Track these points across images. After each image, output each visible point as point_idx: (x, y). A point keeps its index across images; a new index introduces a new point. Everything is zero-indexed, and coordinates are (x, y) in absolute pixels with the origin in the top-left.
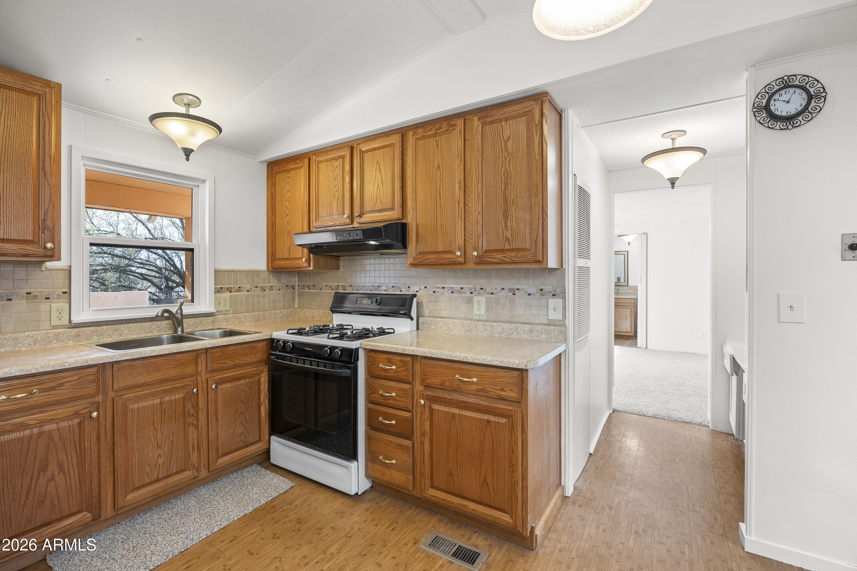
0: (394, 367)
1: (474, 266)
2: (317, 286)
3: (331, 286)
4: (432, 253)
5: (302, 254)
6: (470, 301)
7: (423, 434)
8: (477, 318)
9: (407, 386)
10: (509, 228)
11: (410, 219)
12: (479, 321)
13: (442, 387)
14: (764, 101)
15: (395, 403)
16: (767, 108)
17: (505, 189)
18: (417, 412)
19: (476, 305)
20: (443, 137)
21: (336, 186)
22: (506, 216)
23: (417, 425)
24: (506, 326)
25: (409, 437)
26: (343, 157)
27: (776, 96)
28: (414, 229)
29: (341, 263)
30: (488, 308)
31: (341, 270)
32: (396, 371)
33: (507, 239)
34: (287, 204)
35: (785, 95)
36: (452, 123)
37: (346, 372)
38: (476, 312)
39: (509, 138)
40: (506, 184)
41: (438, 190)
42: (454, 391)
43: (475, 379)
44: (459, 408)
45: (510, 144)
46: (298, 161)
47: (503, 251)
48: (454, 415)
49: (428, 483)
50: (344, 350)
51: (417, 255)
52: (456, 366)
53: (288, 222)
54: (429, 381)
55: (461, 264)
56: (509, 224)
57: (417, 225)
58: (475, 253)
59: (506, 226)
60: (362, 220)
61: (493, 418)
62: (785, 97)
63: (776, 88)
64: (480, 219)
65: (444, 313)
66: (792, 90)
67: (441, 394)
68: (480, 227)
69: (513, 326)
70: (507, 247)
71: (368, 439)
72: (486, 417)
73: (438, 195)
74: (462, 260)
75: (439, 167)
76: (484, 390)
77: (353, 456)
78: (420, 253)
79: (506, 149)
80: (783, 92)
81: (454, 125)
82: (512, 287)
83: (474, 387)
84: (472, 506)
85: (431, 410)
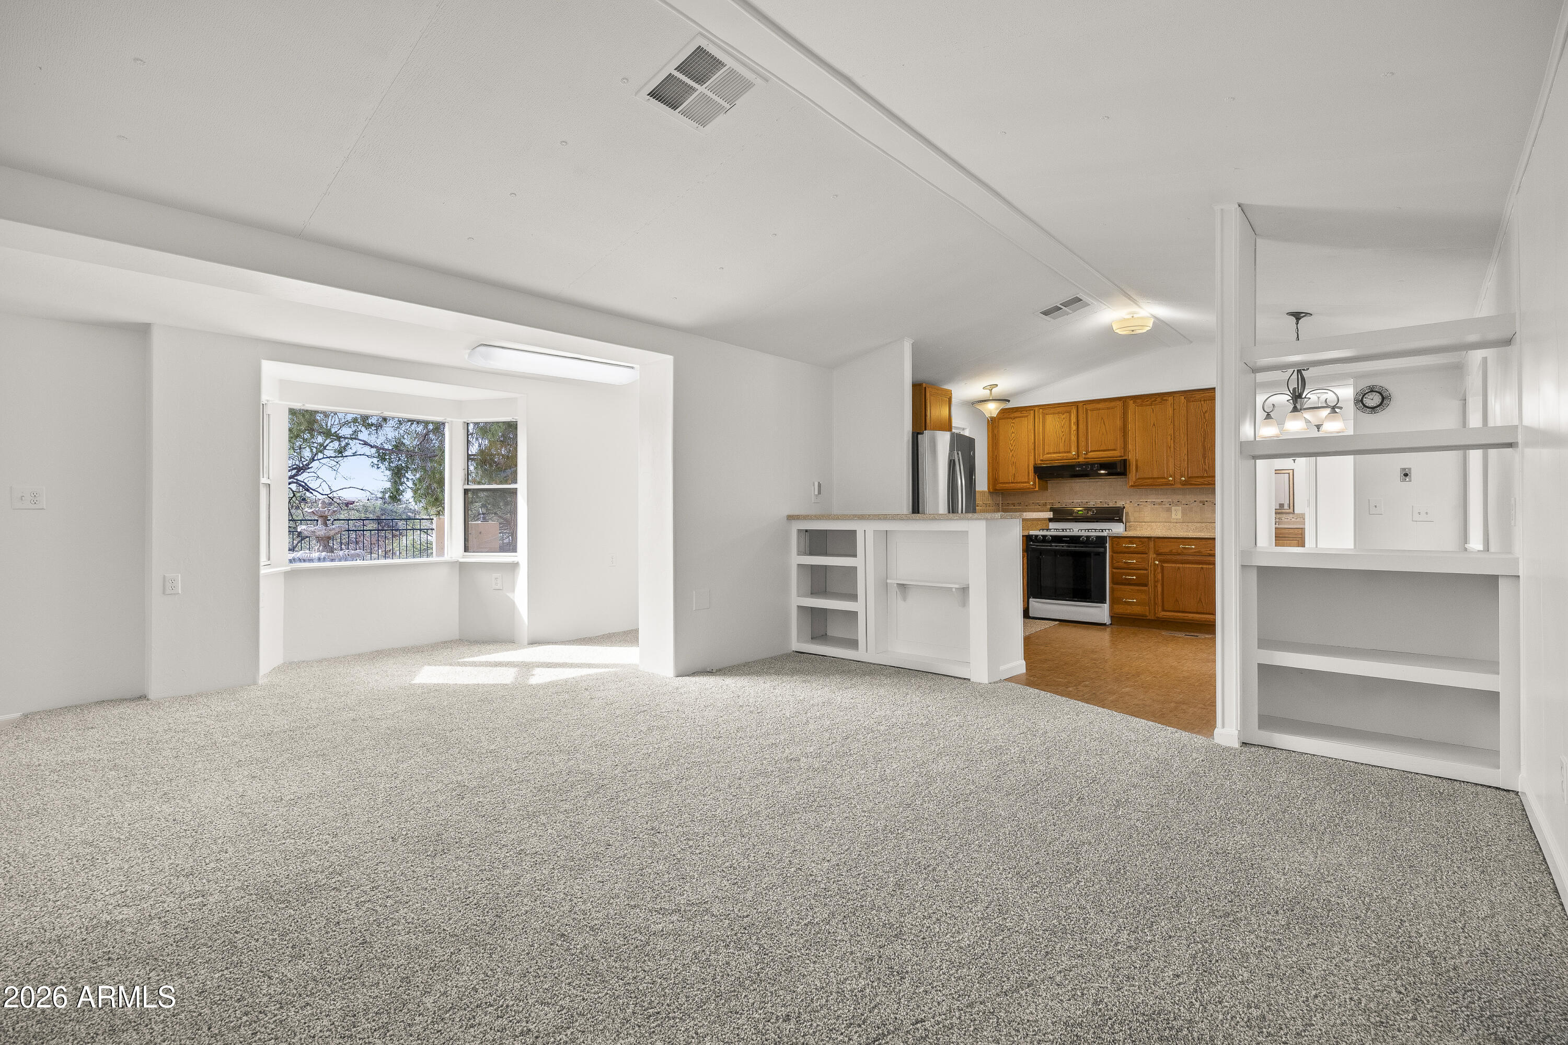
0: (1135, 545)
1: (1181, 486)
2: (1022, 503)
3: (1038, 503)
4: (1149, 478)
5: (1029, 479)
6: (1169, 510)
7: (1156, 582)
8: (1175, 521)
9: (1145, 556)
10: (1207, 464)
11: (1131, 457)
12: (1176, 523)
13: (1171, 553)
14: (1360, 398)
15: (1136, 566)
16: (1362, 401)
17: (1204, 441)
18: (1151, 571)
19: (1174, 512)
20: (1158, 406)
21: (1062, 432)
22: (1204, 457)
23: (1151, 577)
24: (1199, 525)
25: (1146, 585)
26: (1070, 412)
27: (1366, 396)
28: (1134, 463)
29: (1049, 485)
30: (1184, 513)
31: (1049, 491)
32: (1136, 548)
33: (1206, 471)
34: (1012, 442)
35: (1371, 396)
36: (1165, 398)
37: (1102, 550)
38: (1173, 516)
39: (1206, 412)
40: (1205, 438)
41: (1154, 439)
42: (1179, 554)
43: (1193, 547)
44: (1182, 563)
45: (1207, 415)
46: (1025, 412)
47: (1202, 477)
48: (1179, 568)
49: (1160, 609)
50: (1097, 537)
51: (1136, 480)
52: (1180, 540)
53: (1013, 456)
54: (1160, 551)
55: (1172, 485)
56: (1207, 461)
57: (1137, 461)
58: (1183, 479)
59: (1205, 462)
60: (1087, 456)
61: (1205, 566)
62: (1371, 397)
63: (1367, 391)
64: (1186, 458)
65: (1147, 519)
66: (1374, 393)
67: (1169, 557)
68: (1186, 463)
69: (1203, 525)
70: (1205, 475)
71: (1112, 590)
72: (1201, 566)
73: (1154, 442)
74: (1173, 482)
75: (1154, 425)
76: (1199, 552)
77: (1103, 601)
78: (1139, 479)
79: (1205, 418)
80: (1370, 394)
81: (1167, 400)
82: (1202, 500)
83: (1193, 551)
84: (1191, 615)
85: (1162, 567)
